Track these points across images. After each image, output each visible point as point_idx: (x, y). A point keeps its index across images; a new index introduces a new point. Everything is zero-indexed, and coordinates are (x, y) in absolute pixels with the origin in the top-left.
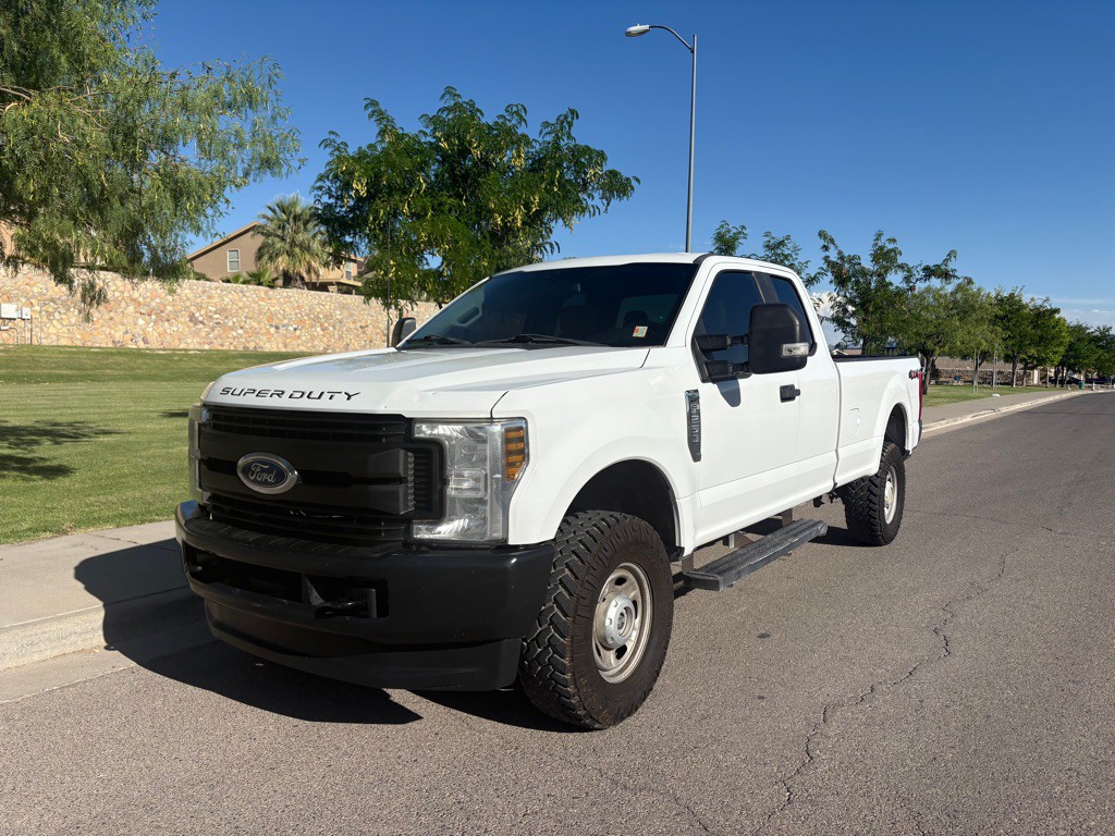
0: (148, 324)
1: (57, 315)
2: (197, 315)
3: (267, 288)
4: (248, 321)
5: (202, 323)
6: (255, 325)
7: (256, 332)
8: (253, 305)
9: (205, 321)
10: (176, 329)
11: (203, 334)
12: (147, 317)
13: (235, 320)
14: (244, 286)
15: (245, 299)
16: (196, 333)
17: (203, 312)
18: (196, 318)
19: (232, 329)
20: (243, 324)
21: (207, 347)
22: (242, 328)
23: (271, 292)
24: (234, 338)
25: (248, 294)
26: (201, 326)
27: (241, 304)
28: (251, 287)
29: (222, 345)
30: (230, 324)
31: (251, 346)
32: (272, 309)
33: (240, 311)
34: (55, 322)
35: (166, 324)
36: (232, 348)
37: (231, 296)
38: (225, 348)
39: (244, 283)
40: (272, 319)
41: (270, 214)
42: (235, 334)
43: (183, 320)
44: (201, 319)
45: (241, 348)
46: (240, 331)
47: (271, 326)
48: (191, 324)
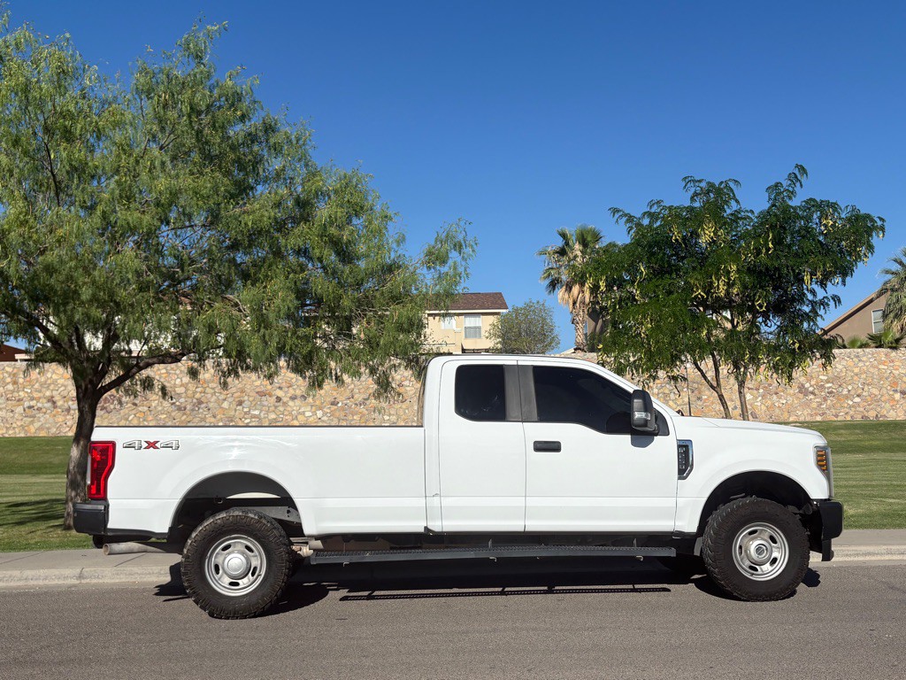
0: (757, 398)
1: (672, 395)
2: (807, 385)
3: (888, 350)
4: (866, 388)
5: (812, 393)
6: (875, 391)
7: (876, 400)
8: (871, 370)
9: (816, 391)
10: (784, 402)
11: (814, 405)
12: (755, 392)
13: (850, 388)
14: (859, 350)
15: (861, 364)
16: (807, 405)
17: (813, 383)
18: (807, 389)
19: (847, 397)
20: (860, 391)
21: (819, 418)
22: (858, 396)
23: (893, 354)
24: (850, 407)
25: (864, 359)
26: (812, 397)
27: (856, 370)
28: (867, 350)
29: (837, 416)
30: (845, 392)
31: (872, 415)
32: (896, 372)
33: (856, 378)
34: (671, 403)
35: (775, 397)
36: (849, 418)
37: (844, 363)
38: (839, 419)
39: (860, 347)
40: (896, 384)
41: (896, 267)
42: (851, 403)
43: (792, 392)
44: (811, 389)
45: (858, 418)
46: (857, 400)
47: (896, 391)
48: (801, 396)
